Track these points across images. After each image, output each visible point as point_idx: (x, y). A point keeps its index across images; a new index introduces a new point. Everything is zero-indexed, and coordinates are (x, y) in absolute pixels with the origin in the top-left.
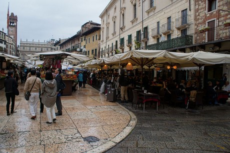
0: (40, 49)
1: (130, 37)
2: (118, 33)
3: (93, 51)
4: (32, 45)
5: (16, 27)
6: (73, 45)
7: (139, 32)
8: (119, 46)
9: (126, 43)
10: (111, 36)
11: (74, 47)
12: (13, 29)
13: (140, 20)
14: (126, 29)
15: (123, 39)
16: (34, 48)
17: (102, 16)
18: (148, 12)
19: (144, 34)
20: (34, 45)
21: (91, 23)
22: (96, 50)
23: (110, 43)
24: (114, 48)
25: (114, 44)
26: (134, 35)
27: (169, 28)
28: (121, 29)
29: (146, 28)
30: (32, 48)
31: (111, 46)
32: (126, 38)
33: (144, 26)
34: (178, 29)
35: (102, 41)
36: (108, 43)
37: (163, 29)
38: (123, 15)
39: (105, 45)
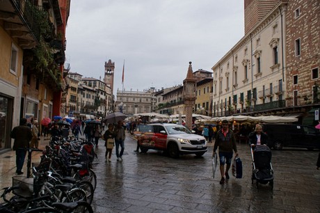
0: (139, 99)
1: (242, 94)
2: (231, 90)
3: (204, 104)
4: (129, 95)
5: (112, 74)
6: (180, 96)
7: (249, 92)
8: (232, 102)
9: (238, 100)
10: (224, 92)
11: (181, 99)
12: (110, 77)
13: (250, 81)
14: (239, 86)
15: (236, 96)
16: (132, 99)
17: (214, 69)
18: (256, 76)
19: (254, 94)
20: (132, 95)
21: (201, 72)
22: (207, 103)
23: (223, 98)
24: (228, 104)
25: (228, 100)
26: (245, 95)
27: (271, 93)
28: (234, 86)
29: (255, 89)
30: (129, 99)
31: (224, 101)
32: (239, 96)
33: (254, 87)
34: (276, 94)
35: (215, 95)
36: (221, 98)
37: (267, 93)
38: (236, 73)
39: (217, 99)
